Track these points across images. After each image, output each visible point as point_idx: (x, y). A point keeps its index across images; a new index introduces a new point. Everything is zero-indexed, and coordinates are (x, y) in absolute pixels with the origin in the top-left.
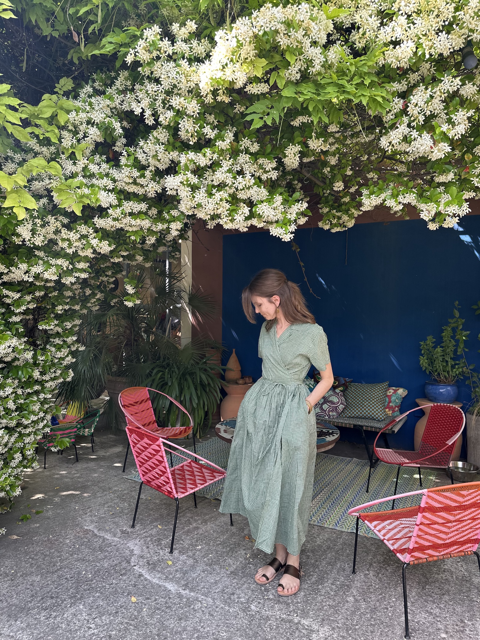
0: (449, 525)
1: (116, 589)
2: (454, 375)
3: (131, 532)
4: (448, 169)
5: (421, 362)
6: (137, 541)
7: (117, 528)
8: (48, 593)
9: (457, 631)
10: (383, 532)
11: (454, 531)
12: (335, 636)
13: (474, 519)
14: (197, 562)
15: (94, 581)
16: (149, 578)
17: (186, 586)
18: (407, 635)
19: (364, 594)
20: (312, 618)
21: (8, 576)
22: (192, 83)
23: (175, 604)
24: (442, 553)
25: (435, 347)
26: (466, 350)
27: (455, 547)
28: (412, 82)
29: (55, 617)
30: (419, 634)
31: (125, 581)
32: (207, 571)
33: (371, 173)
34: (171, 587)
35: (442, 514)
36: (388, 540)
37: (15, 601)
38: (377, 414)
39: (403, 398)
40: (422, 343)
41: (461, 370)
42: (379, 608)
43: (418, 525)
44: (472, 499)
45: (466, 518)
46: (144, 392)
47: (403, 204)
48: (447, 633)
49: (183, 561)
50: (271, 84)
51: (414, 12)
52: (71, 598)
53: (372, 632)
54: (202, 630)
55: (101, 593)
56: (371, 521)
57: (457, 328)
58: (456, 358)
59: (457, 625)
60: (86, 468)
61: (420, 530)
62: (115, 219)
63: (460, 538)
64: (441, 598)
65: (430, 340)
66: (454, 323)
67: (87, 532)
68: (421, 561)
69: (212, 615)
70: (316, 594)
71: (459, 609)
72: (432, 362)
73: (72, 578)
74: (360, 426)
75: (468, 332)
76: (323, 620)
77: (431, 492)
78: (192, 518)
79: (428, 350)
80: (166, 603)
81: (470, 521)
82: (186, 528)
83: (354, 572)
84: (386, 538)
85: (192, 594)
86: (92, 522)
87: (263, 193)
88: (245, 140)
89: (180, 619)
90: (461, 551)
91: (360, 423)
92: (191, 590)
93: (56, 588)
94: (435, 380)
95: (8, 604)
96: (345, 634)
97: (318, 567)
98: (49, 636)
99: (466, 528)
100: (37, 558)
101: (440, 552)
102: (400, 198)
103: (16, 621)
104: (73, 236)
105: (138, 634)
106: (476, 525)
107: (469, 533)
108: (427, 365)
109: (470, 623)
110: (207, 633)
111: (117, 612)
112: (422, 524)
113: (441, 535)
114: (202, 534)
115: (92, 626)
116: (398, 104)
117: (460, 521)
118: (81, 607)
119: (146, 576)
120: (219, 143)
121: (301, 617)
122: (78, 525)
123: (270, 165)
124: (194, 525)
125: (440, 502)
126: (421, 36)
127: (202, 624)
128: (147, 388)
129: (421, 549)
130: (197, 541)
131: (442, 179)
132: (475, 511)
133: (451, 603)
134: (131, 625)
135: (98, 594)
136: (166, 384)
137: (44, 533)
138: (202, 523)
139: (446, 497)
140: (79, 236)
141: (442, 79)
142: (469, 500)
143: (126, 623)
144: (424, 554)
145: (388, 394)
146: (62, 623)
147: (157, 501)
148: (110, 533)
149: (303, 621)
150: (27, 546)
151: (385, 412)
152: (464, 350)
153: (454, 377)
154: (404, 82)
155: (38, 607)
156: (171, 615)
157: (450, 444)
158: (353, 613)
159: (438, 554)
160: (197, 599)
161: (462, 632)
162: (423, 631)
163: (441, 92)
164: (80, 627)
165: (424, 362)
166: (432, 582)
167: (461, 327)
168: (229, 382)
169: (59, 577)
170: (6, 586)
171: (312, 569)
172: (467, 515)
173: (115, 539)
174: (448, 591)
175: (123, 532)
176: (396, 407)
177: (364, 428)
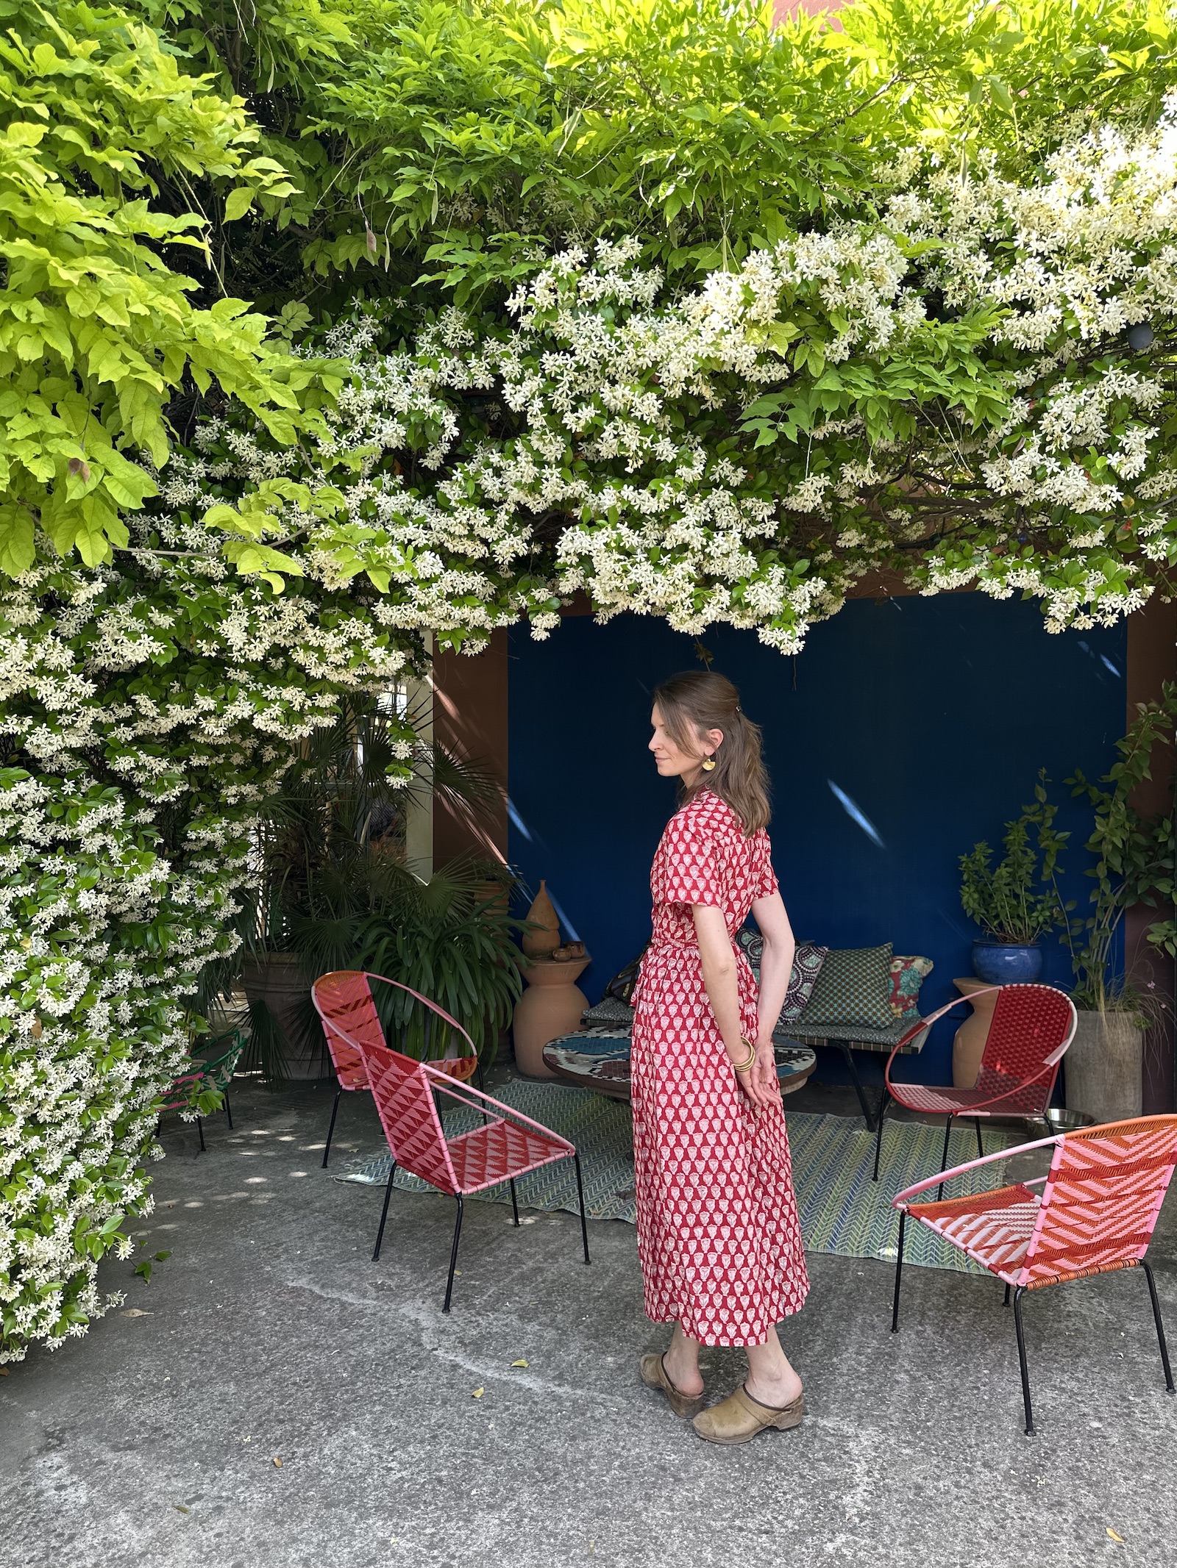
0: (1099, 1205)
1: (414, 1396)
2: (1035, 925)
3: (397, 1287)
4: (1092, 524)
5: (965, 899)
6: (419, 1303)
7: (362, 1279)
8: (268, 1412)
9: (1119, 1416)
10: (962, 1235)
11: (1107, 1218)
12: (892, 1441)
13: (1142, 1193)
14: (564, 1333)
15: (360, 1384)
16: (474, 1369)
17: (560, 1378)
18: (1029, 1429)
19: (927, 1363)
20: (837, 1415)
21: (160, 1389)
22: (647, 360)
23: (550, 1411)
24: (1084, 1265)
25: (993, 867)
26: (1061, 871)
27: (1107, 1251)
28: (1043, 371)
29: (306, 1456)
30: (1050, 1426)
31: (425, 1378)
32: (594, 1348)
33: (898, 510)
34: (527, 1381)
35: (1088, 1183)
36: (976, 1249)
37: (198, 1433)
38: (875, 1014)
39: (924, 979)
40: (963, 858)
41: (1048, 914)
42: (961, 1389)
43: (1045, 1208)
44: (1141, 1151)
45: (1128, 1191)
46: (359, 983)
47: (1014, 589)
48: (1100, 1419)
49: (534, 1334)
50: (796, 369)
51: (1054, 252)
52: (322, 1419)
53: (960, 1430)
54: (625, 1453)
55: (385, 1405)
56: (933, 1218)
57: (1041, 824)
58: (1038, 887)
59: (1116, 1406)
60: (231, 1163)
61: (1049, 1217)
62: (422, 608)
63: (1117, 1232)
64: (1075, 1363)
65: (982, 851)
66: (1034, 814)
67: (297, 1292)
68: (1046, 1282)
69: (637, 1427)
70: (832, 1373)
71: (1112, 1378)
72: (986, 898)
73: (306, 1381)
74: (841, 1040)
75: (1067, 834)
76: (861, 1417)
77: (1071, 1138)
78: (520, 1250)
79: (976, 872)
80: (531, 1412)
81: (1134, 1197)
82: (516, 1272)
83: (895, 1328)
84: (972, 1244)
85: (579, 1392)
86: (300, 1272)
87: (750, 562)
88: (724, 464)
89: (574, 1438)
90: (1116, 1260)
91: (841, 1035)
92: (575, 1384)
93: (281, 1403)
94: (993, 937)
95: (189, 1440)
96: (910, 1438)
97: (818, 1325)
98: (307, 1490)
99: (1130, 1210)
100: (209, 1349)
101: (1080, 1263)
102: (1009, 577)
103: (222, 1469)
104: (331, 641)
105: (496, 1472)
106: (1145, 1205)
107: (1132, 1223)
108: (976, 906)
109: (1138, 1400)
110: (638, 1458)
111: (434, 1437)
112: (1052, 1204)
113: (1086, 1228)
114: (553, 1281)
115: (393, 1465)
116: (1021, 409)
117: (1117, 1197)
118: (354, 1433)
119: (468, 1366)
120: (682, 471)
121: (815, 1416)
122: (269, 1280)
123: (764, 509)
124: (530, 1264)
125: (1086, 1159)
126: (1071, 298)
127: (622, 1444)
128: (366, 974)
129: (1048, 1256)
130: (549, 1294)
131: (1083, 541)
132: (1144, 1176)
133: (1096, 1370)
134: (474, 1456)
135: (378, 1408)
136: (399, 963)
137: (200, 1302)
138: (546, 1260)
139: (1098, 1149)
140: (345, 640)
141: (1104, 372)
142: (1137, 1153)
143: (463, 1454)
144: (1052, 1267)
145: (894, 970)
146: (325, 1466)
147: (430, 1223)
148: (351, 1291)
149: (822, 1422)
150: (172, 1328)
151: (890, 1008)
152: (1054, 871)
153: (1034, 929)
154: (1031, 372)
155: (259, 1441)
156: (553, 1433)
157: (1052, 1064)
158: (915, 1401)
159: (1076, 1267)
160: (593, 1400)
161: (1129, 1415)
162: (1057, 1420)
163: (1101, 395)
164: (369, 1469)
165: (969, 898)
166: (1051, 1337)
167: (1049, 823)
168: (533, 955)
169: (275, 1381)
170: (166, 1407)
171: (808, 1331)
172: (1132, 1184)
173: (367, 1302)
174: (1085, 1350)
175: (379, 1288)
176: (910, 997)
177: (852, 1045)
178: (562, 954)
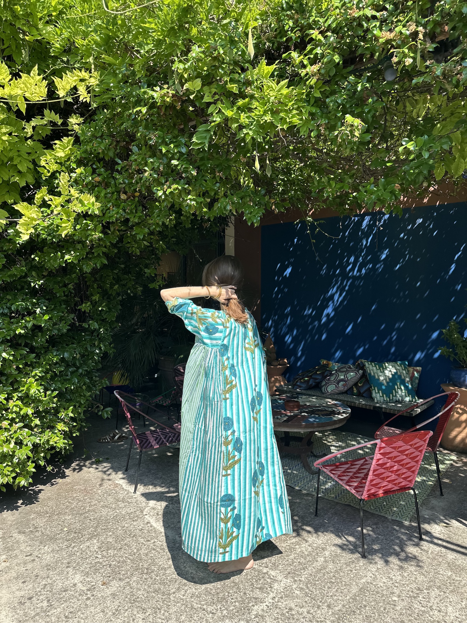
1: (126, 531)
12: (294, 587)
15: (111, 524)
20: (280, 570)
31: (135, 525)
52: (89, 534)
55: (114, 533)
64: (407, 568)
67: (117, 485)
71: (421, 579)
73: (94, 519)
74: (379, 407)
95: (42, 534)
96: (304, 587)
98: (65, 560)
100: (73, 502)
103: (45, 546)
105: (132, 566)
118: (95, 542)
119: (152, 524)
122: (111, 480)
134: (129, 559)
135: (111, 533)
146: (77, 552)
149: (271, 572)
155: (63, 538)
158: (319, 571)
164: (90, 556)
177: (383, 410)
178: (275, 363)
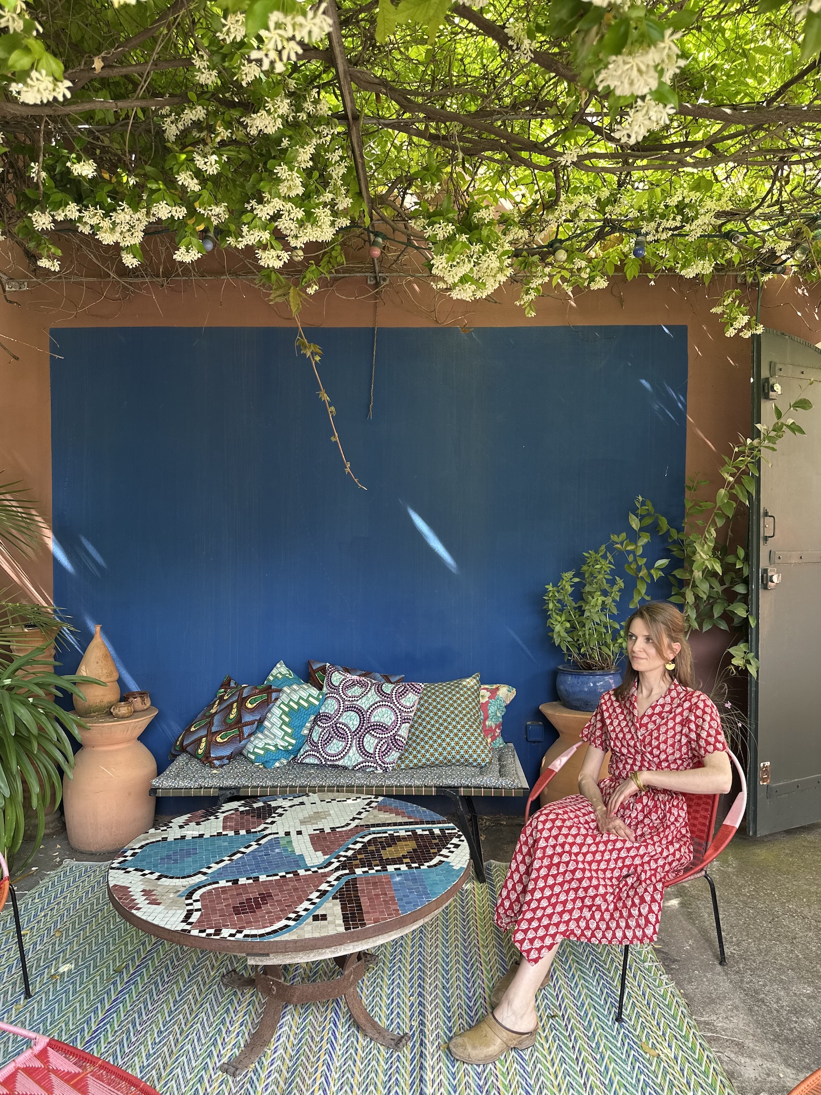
39: (509, 707)
40: (550, 587)
65: (568, 580)
66: (622, 543)
75: (665, 562)
79: (559, 601)
94: (576, 664)
108: (565, 634)
145: (483, 701)
151: (487, 744)
168: (87, 713)
176: (497, 726)
177: (462, 792)
178: (123, 710)
